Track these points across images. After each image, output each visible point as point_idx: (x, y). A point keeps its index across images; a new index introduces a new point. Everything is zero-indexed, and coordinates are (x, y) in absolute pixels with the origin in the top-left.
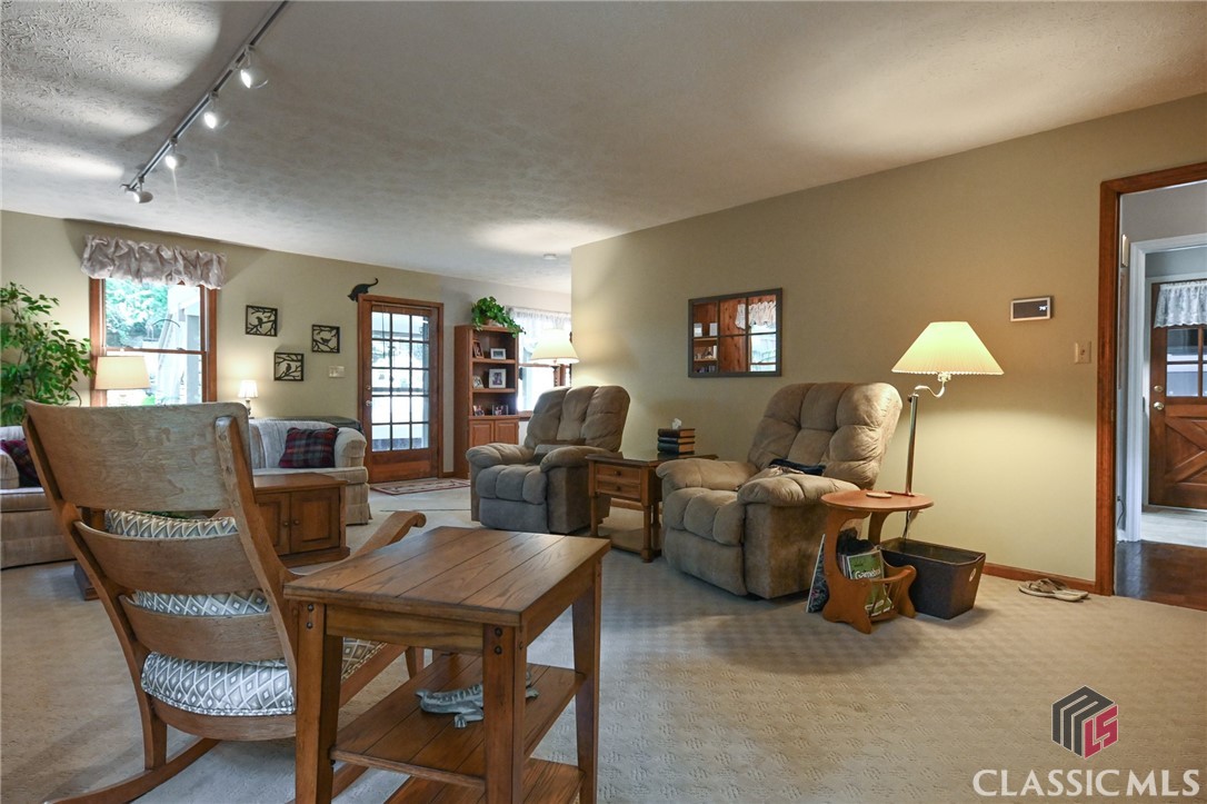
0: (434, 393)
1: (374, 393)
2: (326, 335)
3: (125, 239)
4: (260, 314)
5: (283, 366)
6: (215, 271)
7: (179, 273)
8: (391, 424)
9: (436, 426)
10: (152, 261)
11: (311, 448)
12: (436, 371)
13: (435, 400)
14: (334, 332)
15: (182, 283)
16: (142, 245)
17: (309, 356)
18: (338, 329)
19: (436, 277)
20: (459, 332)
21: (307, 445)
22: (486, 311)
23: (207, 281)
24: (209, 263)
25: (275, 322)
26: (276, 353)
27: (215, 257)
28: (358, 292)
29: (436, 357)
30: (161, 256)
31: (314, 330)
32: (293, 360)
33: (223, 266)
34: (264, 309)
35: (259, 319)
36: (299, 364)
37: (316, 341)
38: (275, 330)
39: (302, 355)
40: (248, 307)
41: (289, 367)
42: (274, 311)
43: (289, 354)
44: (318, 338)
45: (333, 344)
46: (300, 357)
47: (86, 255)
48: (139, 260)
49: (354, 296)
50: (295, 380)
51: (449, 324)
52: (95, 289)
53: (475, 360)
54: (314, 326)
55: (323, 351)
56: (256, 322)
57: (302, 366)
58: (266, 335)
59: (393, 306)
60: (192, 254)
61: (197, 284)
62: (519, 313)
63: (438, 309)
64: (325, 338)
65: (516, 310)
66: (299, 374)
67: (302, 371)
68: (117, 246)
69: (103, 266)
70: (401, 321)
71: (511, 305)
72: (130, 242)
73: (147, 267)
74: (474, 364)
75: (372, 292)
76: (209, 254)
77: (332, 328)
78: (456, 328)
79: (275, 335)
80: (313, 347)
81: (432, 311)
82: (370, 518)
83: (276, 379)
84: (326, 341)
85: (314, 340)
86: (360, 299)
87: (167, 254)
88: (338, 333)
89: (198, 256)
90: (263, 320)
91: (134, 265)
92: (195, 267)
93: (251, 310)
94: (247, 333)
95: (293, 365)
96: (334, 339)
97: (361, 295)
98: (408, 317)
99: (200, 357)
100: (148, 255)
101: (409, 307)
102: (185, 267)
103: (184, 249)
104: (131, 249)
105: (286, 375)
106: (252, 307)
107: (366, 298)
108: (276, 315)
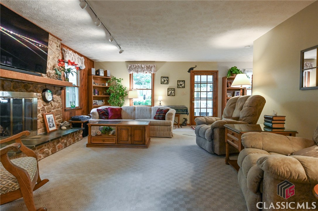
0: (215, 99)
1: (195, 99)
2: (181, 83)
3: (135, 64)
4: (164, 79)
5: (170, 92)
6: (153, 69)
7: (145, 70)
8: (200, 108)
9: (215, 109)
10: (140, 68)
11: (160, 114)
12: (215, 92)
13: (215, 101)
14: (183, 82)
15: (146, 73)
16: (138, 65)
17: (177, 89)
18: (184, 81)
19: (216, 62)
20: (223, 79)
21: (160, 113)
22: (232, 71)
23: (151, 71)
24: (152, 67)
25: (168, 80)
26: (168, 89)
27: (153, 65)
28: (191, 70)
29: (215, 88)
30: (142, 67)
31: (178, 82)
32: (172, 90)
33: (155, 67)
34: (165, 77)
35: (164, 80)
36: (174, 91)
37: (179, 85)
38: (168, 83)
39: (175, 89)
40: (161, 77)
41: (171, 92)
42: (168, 77)
43: (171, 89)
44: (179, 84)
45: (183, 85)
46: (174, 89)
47: (128, 69)
48: (138, 68)
49: (189, 71)
50: (173, 96)
51: (220, 77)
52: (131, 75)
53: (228, 88)
54: (178, 81)
55: (180, 88)
56: (163, 81)
57: (175, 92)
58: (166, 84)
59: (201, 73)
60: (148, 65)
61: (149, 72)
62: (248, 71)
63: (216, 72)
64: (181, 84)
65: (246, 70)
66: (174, 94)
67: (175, 93)
68: (134, 66)
69: (131, 71)
70: (204, 78)
71: (244, 68)
72: (136, 65)
73: (140, 70)
74: (227, 89)
75: (194, 69)
76: (152, 65)
77: (183, 81)
78: (223, 78)
79: (168, 84)
80: (178, 87)
81: (214, 74)
82: (172, 136)
83: (168, 95)
84: (181, 85)
85: (178, 85)
86: (191, 72)
87: (143, 66)
88: (184, 82)
89: (150, 66)
90: (165, 80)
91: (137, 70)
92: (149, 68)
93: (162, 78)
94: (161, 84)
95: (172, 92)
96: (183, 84)
97: (191, 71)
98: (206, 76)
99: (151, 90)
100: (139, 67)
101: (207, 73)
102: (147, 68)
103: (147, 64)
104: (136, 66)
105: (171, 94)
106: (162, 77)
107: (193, 72)
108: (168, 79)
